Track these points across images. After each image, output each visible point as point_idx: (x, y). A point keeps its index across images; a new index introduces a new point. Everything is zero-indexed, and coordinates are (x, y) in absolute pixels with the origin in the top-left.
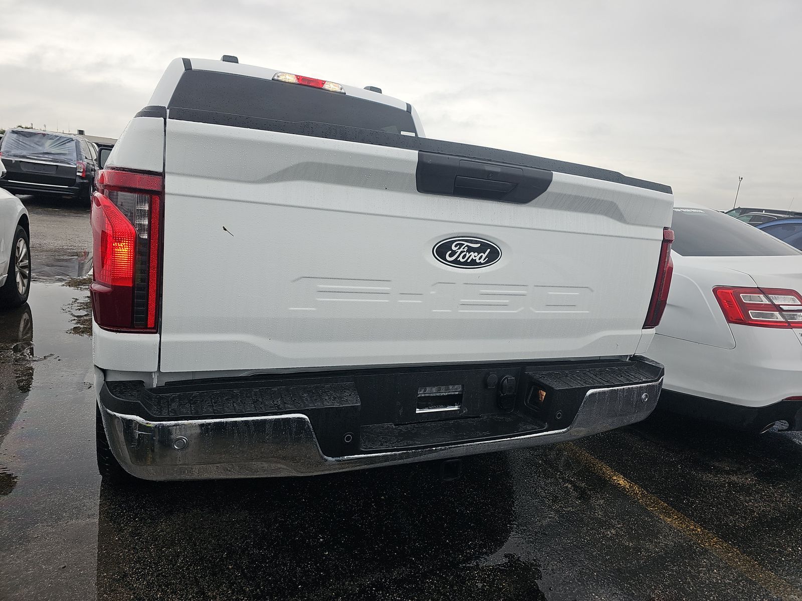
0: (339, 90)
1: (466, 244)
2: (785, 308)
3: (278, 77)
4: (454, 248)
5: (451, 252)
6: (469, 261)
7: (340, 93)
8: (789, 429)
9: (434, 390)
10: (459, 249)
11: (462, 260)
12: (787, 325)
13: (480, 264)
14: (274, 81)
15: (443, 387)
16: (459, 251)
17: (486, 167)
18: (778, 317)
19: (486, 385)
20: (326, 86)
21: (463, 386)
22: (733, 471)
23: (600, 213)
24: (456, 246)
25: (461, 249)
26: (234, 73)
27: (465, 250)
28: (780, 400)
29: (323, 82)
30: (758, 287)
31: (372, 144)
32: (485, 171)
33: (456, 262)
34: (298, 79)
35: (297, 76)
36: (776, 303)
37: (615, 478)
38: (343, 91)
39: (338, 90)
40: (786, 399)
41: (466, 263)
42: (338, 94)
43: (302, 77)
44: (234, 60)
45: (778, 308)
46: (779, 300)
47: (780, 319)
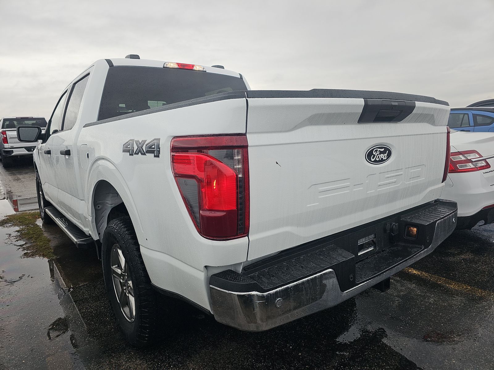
0: (203, 70)
1: (379, 149)
2: (473, 160)
3: (167, 65)
4: (374, 153)
5: (373, 156)
6: (380, 160)
7: (203, 71)
8: (485, 224)
9: (364, 240)
10: (376, 153)
11: (378, 160)
12: (476, 169)
13: (385, 160)
14: (164, 68)
15: (367, 237)
16: (376, 154)
17: (392, 103)
18: (471, 166)
19: (385, 231)
20: (195, 68)
21: (375, 235)
22: (459, 253)
23: (425, 122)
24: (375, 152)
25: (377, 153)
26: (140, 66)
27: (379, 153)
28: (480, 209)
29: (193, 66)
30: (458, 152)
31: (344, 98)
32: (392, 105)
33: (375, 161)
34: (178, 65)
35: (177, 63)
36: (469, 158)
37: (410, 271)
38: (204, 70)
39: (201, 69)
40: (483, 208)
41: (379, 161)
42: (202, 72)
43: (180, 63)
44: (136, 57)
45: (470, 161)
46: (471, 157)
47: (472, 166)
